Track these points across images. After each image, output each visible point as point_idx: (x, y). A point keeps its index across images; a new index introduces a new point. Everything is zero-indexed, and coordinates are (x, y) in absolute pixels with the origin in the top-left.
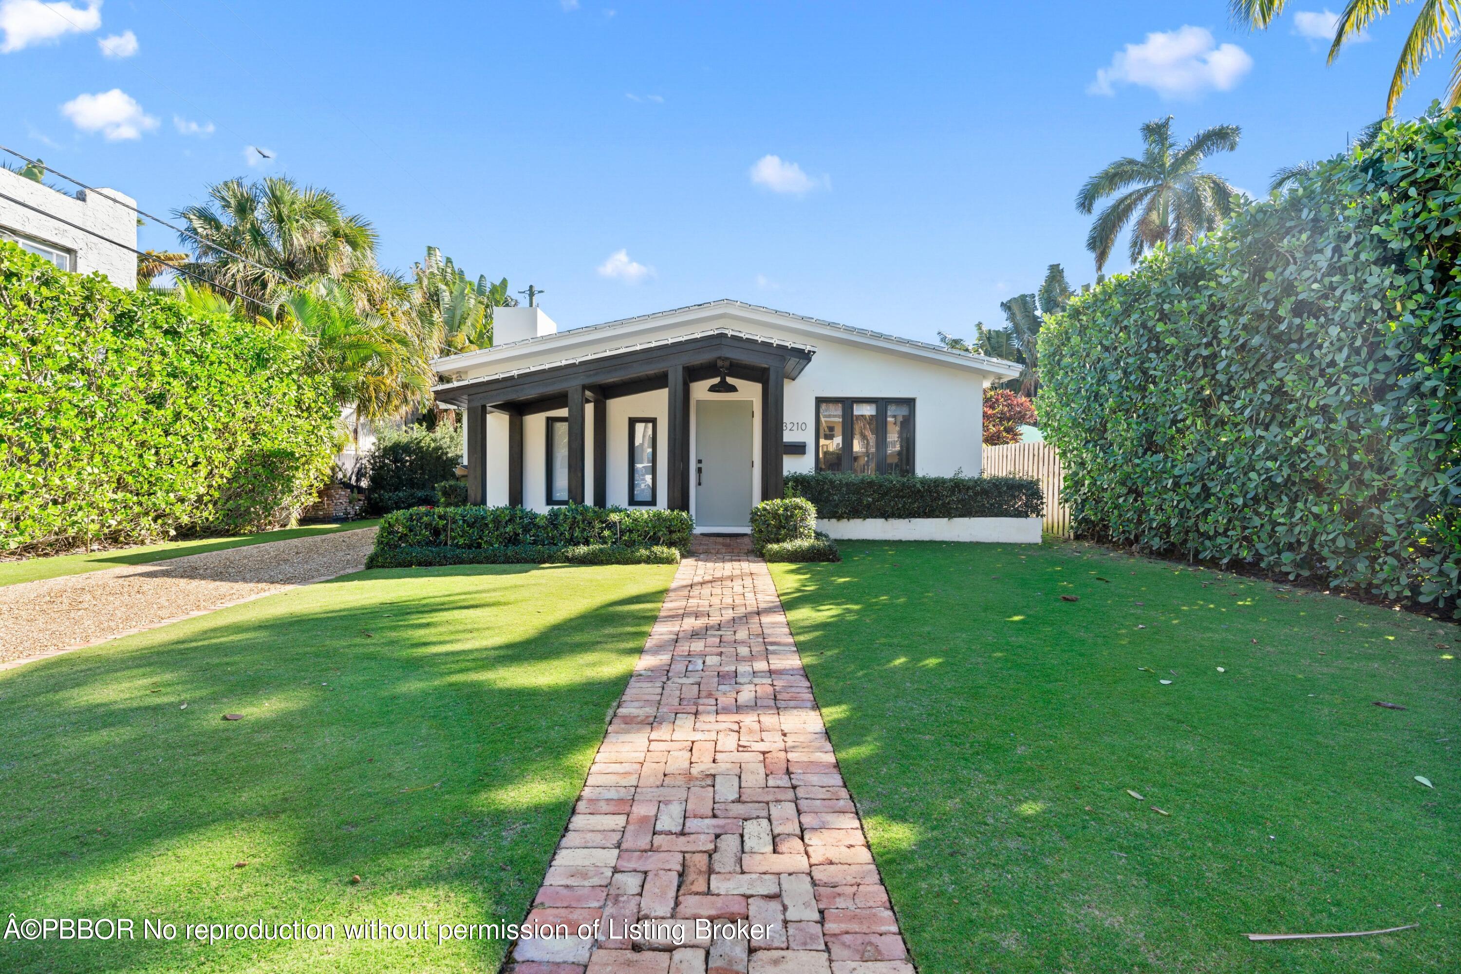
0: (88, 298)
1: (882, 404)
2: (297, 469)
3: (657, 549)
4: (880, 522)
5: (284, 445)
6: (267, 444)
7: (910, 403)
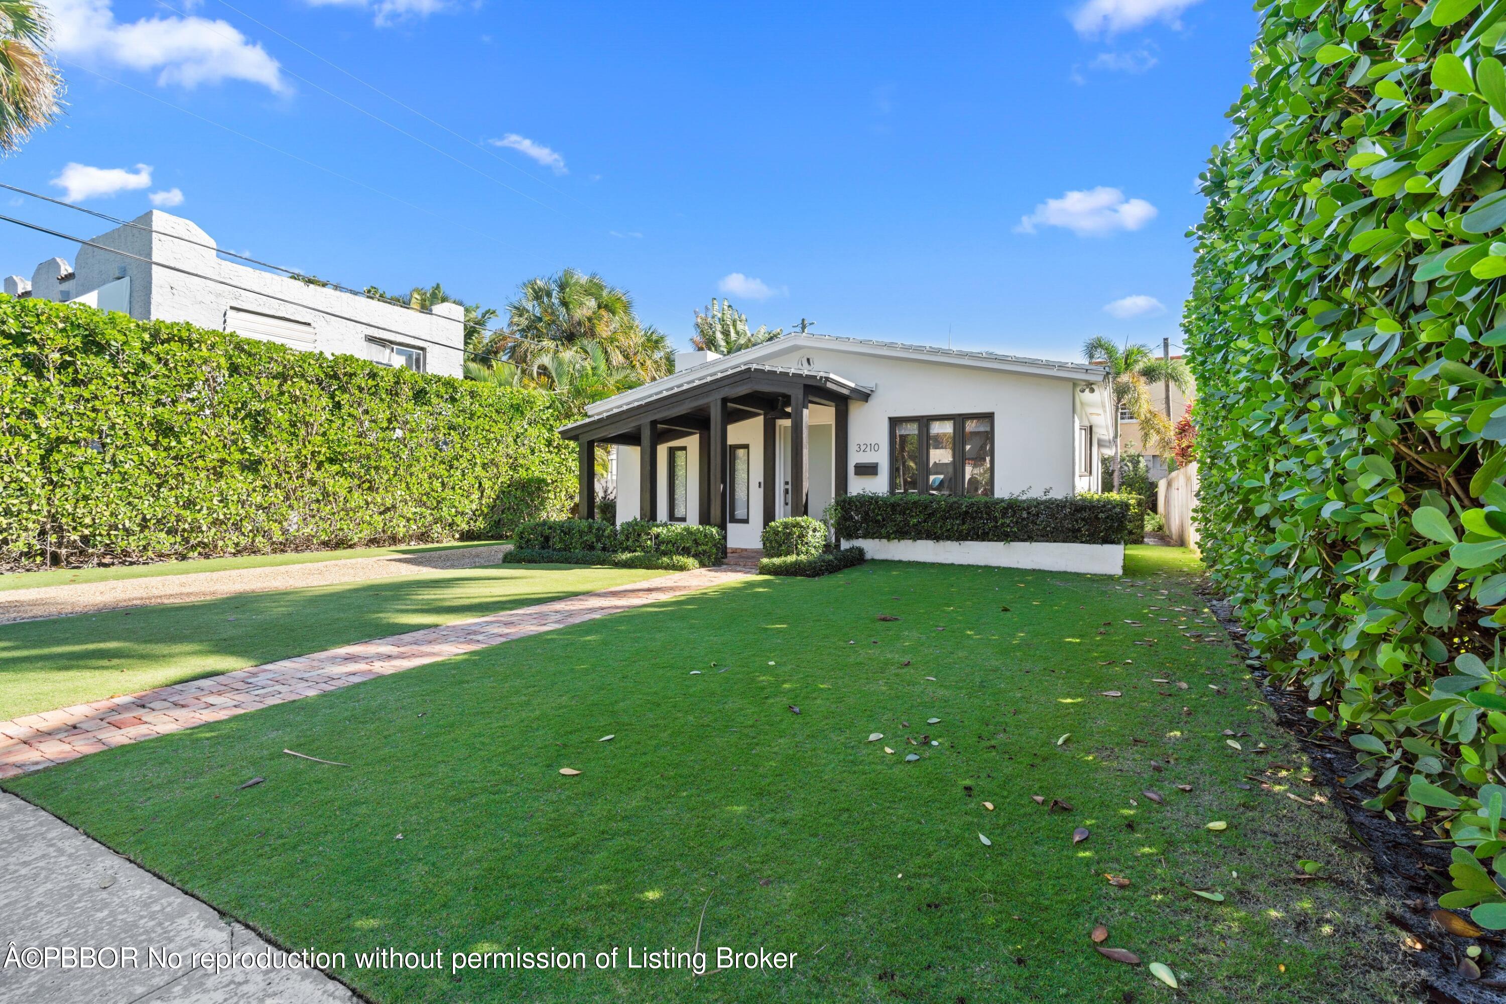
0: (397, 383)
1: (959, 420)
2: (549, 491)
3: (676, 558)
4: (930, 544)
5: (537, 474)
6: (523, 473)
7: (988, 417)
